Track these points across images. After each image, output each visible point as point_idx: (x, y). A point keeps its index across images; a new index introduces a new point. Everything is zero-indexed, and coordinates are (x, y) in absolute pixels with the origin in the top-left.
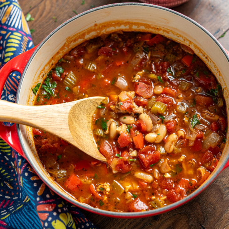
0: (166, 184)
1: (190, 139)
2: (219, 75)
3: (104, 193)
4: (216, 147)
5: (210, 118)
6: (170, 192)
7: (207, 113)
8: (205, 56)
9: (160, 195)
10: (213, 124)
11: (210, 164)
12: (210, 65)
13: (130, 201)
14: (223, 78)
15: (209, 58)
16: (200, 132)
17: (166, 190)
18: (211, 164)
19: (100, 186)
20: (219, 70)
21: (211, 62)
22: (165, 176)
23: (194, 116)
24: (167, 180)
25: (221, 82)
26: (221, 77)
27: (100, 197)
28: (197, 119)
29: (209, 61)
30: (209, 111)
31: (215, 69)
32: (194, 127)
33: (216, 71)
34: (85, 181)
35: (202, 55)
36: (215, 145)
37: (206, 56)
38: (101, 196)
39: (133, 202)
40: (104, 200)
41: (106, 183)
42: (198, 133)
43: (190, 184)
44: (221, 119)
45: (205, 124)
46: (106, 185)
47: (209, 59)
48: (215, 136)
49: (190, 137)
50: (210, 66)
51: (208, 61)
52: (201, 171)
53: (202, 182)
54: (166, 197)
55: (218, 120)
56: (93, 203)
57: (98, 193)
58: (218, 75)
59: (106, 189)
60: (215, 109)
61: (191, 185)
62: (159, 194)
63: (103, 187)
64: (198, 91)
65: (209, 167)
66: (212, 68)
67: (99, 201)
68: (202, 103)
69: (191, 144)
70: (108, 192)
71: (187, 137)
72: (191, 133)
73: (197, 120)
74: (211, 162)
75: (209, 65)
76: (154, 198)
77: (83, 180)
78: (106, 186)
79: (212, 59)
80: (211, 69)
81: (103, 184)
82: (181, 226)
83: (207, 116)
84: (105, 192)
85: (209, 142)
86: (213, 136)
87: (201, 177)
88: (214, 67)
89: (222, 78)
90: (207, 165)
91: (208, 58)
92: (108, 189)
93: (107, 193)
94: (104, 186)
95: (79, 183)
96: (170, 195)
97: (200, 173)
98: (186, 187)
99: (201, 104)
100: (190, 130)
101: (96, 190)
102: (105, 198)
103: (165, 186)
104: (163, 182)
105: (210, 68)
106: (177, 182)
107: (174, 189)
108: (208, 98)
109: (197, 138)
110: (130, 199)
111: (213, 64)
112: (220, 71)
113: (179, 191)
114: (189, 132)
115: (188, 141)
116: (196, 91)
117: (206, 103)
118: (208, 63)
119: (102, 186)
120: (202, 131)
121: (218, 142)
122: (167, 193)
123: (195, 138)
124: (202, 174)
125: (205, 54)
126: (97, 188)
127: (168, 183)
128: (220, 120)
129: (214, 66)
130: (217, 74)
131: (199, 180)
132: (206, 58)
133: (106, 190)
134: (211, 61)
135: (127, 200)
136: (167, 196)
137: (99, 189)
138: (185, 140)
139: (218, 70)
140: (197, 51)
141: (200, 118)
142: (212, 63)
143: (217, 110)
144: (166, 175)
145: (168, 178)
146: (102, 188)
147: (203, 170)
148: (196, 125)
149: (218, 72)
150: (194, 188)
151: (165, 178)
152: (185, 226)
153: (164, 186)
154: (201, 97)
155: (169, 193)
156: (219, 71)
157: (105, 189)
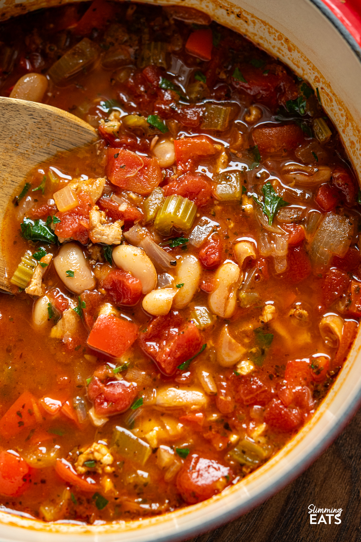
0: (251, 391)
1: (273, 254)
2: (290, 50)
3: (100, 471)
4: (349, 250)
5: (310, 181)
6: (272, 408)
7: (295, 170)
8: (233, 12)
9: (248, 425)
10: (321, 196)
11: (347, 302)
12: (256, 32)
13: (173, 469)
14: (302, 55)
15: (248, 14)
16: (294, 227)
17: (256, 407)
18: (350, 301)
19: (82, 459)
20: (286, 35)
21: (254, 23)
22: (239, 371)
23: (264, 190)
24: (251, 381)
25: (298, 67)
26: (295, 55)
27: (94, 484)
28: (276, 195)
29: (250, 22)
30: (300, 162)
31: (273, 36)
32: (275, 220)
33: (277, 43)
34: (39, 460)
35: (225, 12)
36: (345, 246)
37: (237, 11)
38: (93, 482)
39: (183, 470)
40: (106, 492)
41: (95, 444)
42: (290, 232)
43: (315, 371)
44: (336, 175)
45: (301, 200)
46: (97, 448)
47: (249, 17)
48: (335, 225)
49: (272, 250)
50: (256, 35)
51: (246, 22)
52: (333, 325)
53: (343, 352)
54: (264, 426)
55: (331, 179)
56: (81, 509)
57: (86, 478)
58: (286, 51)
59: (102, 461)
60: (313, 153)
61: (318, 372)
62: (244, 426)
63: (91, 457)
64: (252, 118)
65: (348, 310)
66: (261, 38)
67: (94, 497)
68: (274, 147)
69: (281, 267)
70: (109, 465)
71: (264, 252)
72: (271, 238)
73: (278, 197)
74: (349, 296)
75: (252, 33)
76: (234, 438)
77: (32, 459)
78: (98, 451)
79: (257, 15)
80: (261, 41)
81: (88, 451)
82: (325, 470)
83: (300, 178)
84: (103, 469)
85: (326, 244)
86: (331, 225)
87: (335, 342)
88: (267, 35)
89: (299, 55)
90: (342, 308)
91: (244, 14)
92: (107, 458)
93: (108, 469)
94: (92, 453)
95: (26, 471)
96: (272, 417)
97: (329, 330)
98: (305, 379)
99: (273, 150)
100: (264, 230)
101: (76, 471)
102: (108, 483)
103: (251, 399)
104: (242, 389)
105: (256, 40)
106: (278, 376)
107: (277, 396)
108: (285, 128)
109: (291, 247)
110: (174, 464)
111: (262, 25)
112: (289, 38)
113: (291, 398)
114: (264, 239)
115: (270, 260)
116: (248, 119)
117: (284, 144)
118: (247, 30)
119: (88, 454)
120: (297, 222)
121: (349, 238)
122: (265, 414)
123: (286, 247)
124: (338, 334)
125: (232, 5)
126: (76, 464)
127: (254, 387)
128: (338, 179)
129: (267, 30)
130: (282, 48)
131: (333, 351)
132: (238, 16)
133: (101, 463)
134: (256, 21)
135: (165, 470)
136: (266, 420)
137: (83, 465)
138: (261, 261)
139: (280, 37)
140: (207, 6)
141: (281, 188)
142: (258, 25)
143: (318, 153)
144: (241, 368)
145: (250, 375)
146: (89, 460)
147: (335, 323)
148: (276, 211)
149: (282, 44)
150: (328, 376)
151: (243, 376)
152: (334, 465)
153: (247, 401)
154: (267, 131)
155: (270, 413)
156: (287, 40)
157: (99, 461)
